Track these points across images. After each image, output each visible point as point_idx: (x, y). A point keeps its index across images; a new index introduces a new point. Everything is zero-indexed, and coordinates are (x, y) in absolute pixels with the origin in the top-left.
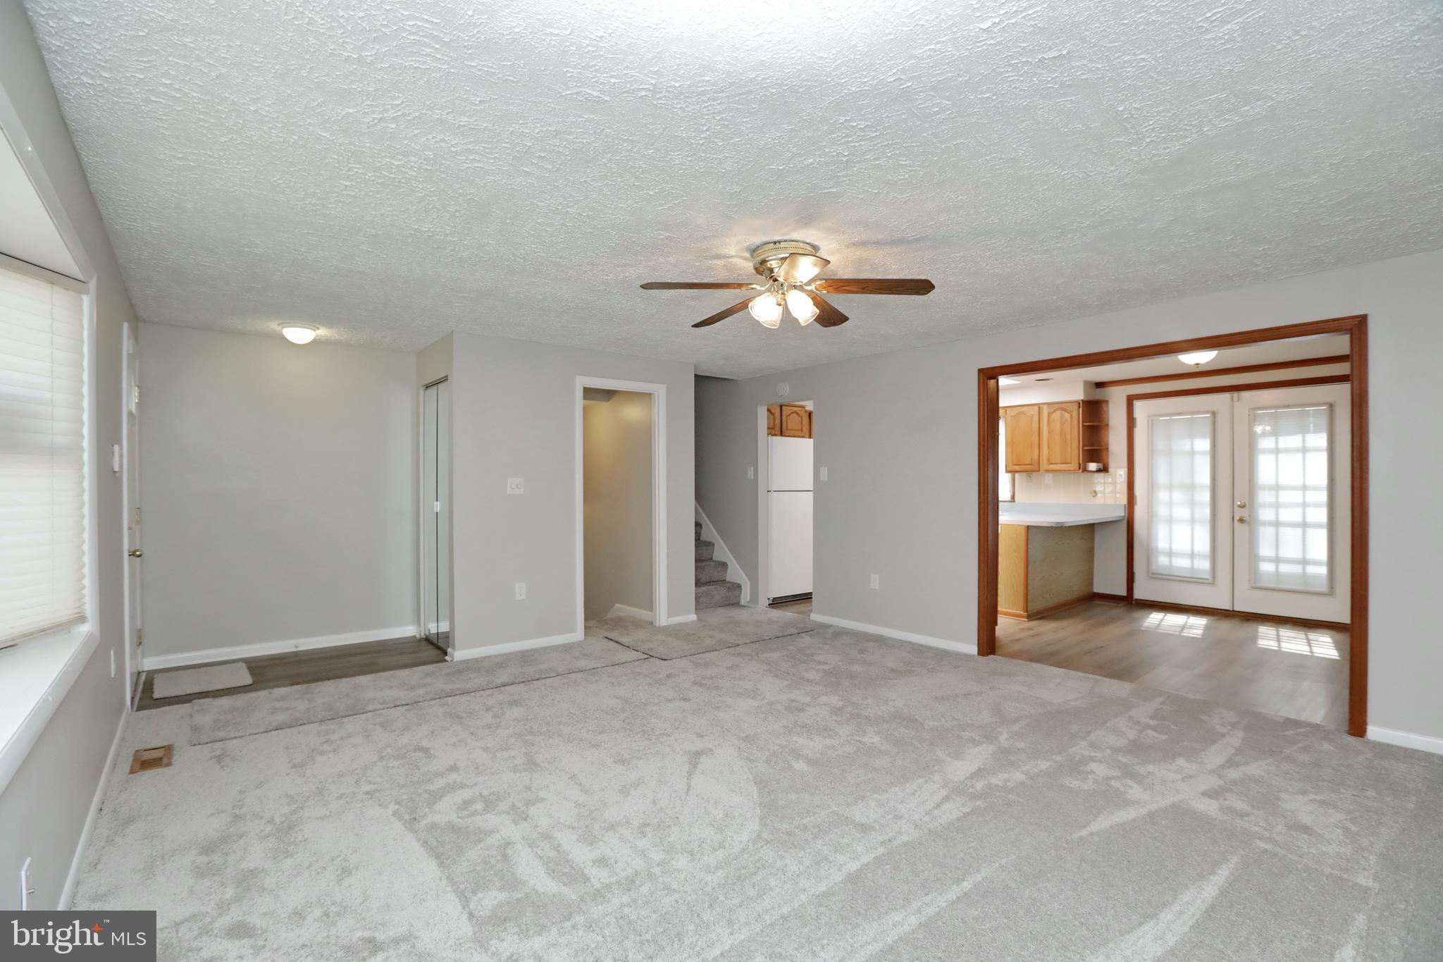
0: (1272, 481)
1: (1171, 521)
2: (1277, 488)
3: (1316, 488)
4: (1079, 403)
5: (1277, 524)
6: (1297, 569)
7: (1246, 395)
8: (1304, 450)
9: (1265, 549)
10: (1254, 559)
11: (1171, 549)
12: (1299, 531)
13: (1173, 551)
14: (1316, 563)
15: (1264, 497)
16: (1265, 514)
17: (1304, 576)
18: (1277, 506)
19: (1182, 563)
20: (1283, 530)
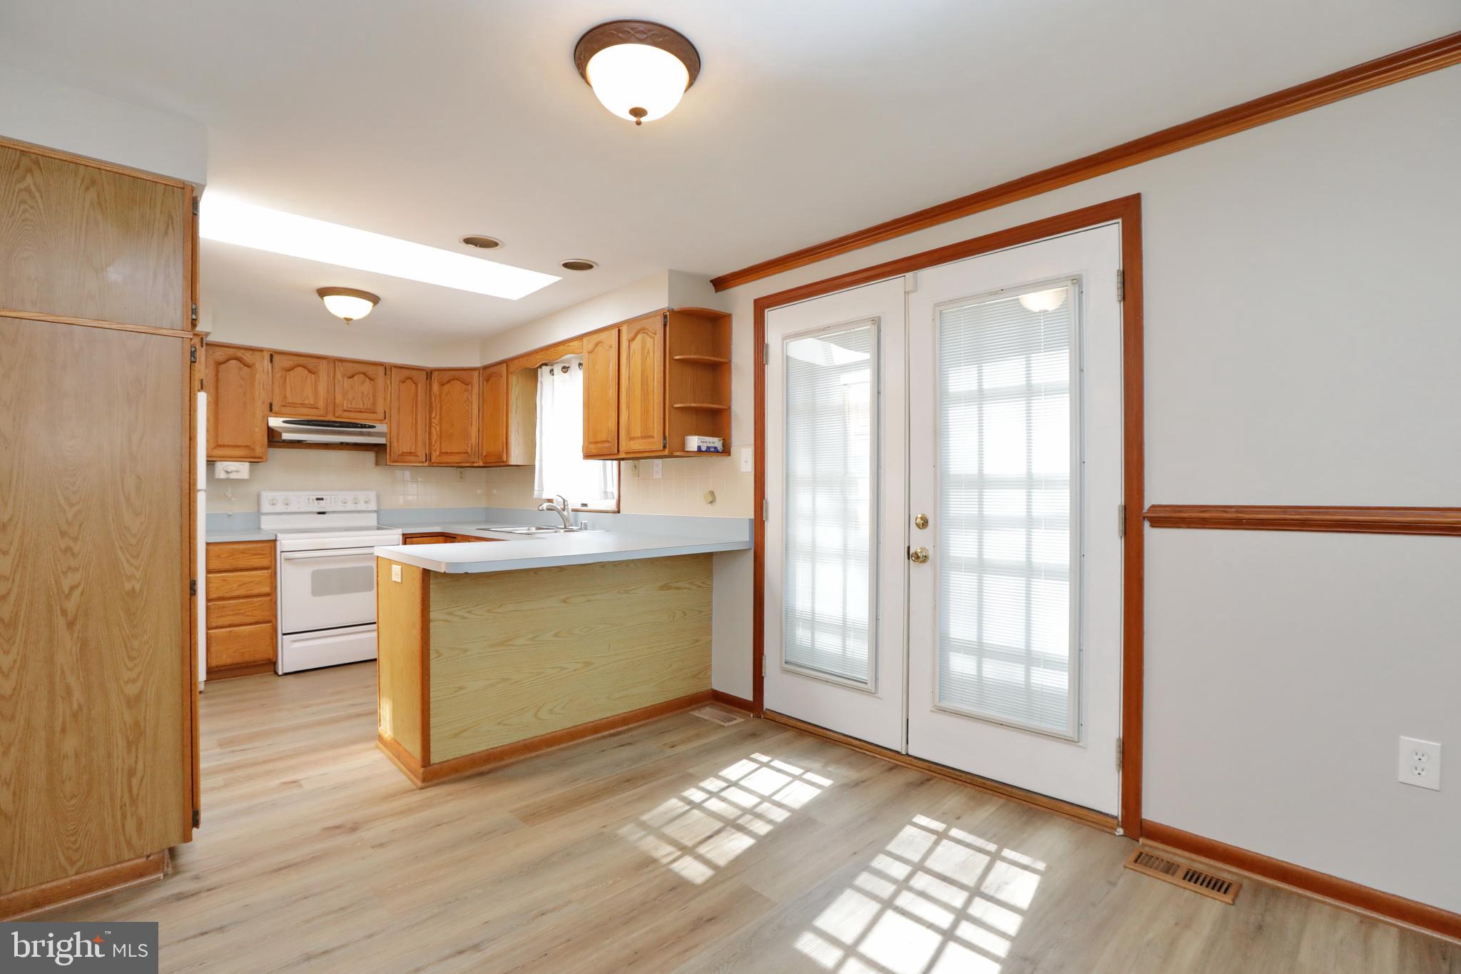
0: (972, 469)
1: (813, 554)
2: (980, 483)
3: (1049, 483)
4: (665, 317)
5: (981, 567)
6: (1015, 674)
7: (928, 275)
8: (1029, 392)
9: (960, 628)
10: (942, 644)
11: (813, 613)
12: (1018, 583)
13: (817, 618)
14: (1049, 663)
15: (960, 504)
16: (961, 545)
17: (1028, 690)
18: (981, 524)
19: (828, 643)
20: (991, 581)
